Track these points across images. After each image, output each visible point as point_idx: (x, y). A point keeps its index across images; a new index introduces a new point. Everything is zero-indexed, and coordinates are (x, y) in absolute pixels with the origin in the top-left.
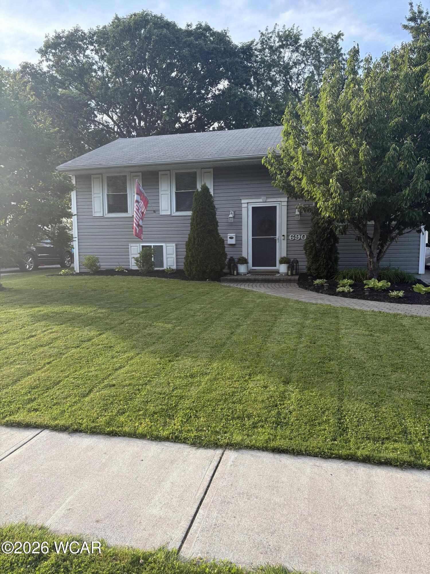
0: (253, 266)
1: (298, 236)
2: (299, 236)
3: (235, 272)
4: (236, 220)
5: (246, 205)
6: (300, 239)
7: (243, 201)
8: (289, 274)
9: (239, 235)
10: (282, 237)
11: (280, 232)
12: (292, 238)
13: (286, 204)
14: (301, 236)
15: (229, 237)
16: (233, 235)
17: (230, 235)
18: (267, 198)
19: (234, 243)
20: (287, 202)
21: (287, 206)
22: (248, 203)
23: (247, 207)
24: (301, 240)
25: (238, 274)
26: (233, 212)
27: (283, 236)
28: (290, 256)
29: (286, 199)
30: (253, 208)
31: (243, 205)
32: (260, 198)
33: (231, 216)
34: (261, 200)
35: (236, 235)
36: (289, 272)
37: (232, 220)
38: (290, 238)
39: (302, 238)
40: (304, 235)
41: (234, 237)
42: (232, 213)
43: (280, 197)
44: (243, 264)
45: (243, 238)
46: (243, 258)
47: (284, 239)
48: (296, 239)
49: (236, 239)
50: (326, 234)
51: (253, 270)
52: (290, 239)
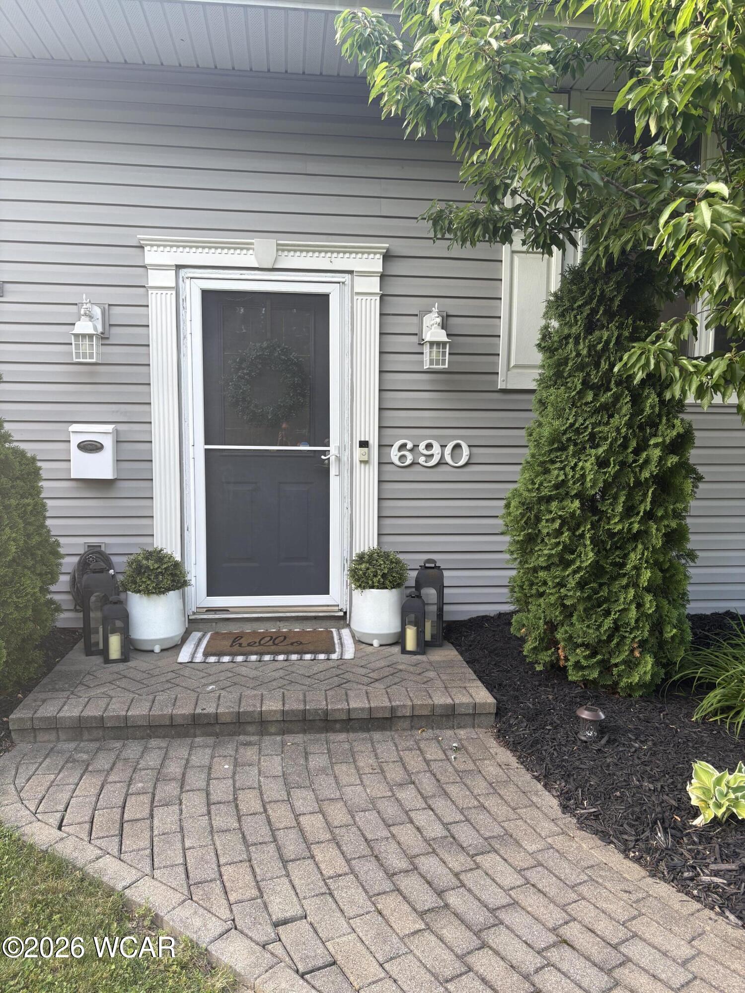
0: (209, 594)
1: (429, 446)
2: (436, 450)
3: (115, 642)
4: (116, 354)
5: (167, 278)
6: (438, 464)
7: (152, 256)
8: (410, 644)
9: (133, 431)
10: (358, 452)
11: (347, 423)
12: (402, 457)
13: (374, 285)
14: (443, 446)
15: (75, 440)
16: (103, 433)
17: (79, 433)
18: (281, 248)
19: (108, 474)
20: (383, 277)
21: (382, 297)
22: (179, 267)
23: (177, 289)
24: (443, 468)
25: (131, 648)
26: (97, 311)
27: (364, 444)
28: (393, 545)
29: (376, 264)
30: (207, 295)
31: (155, 278)
32: (246, 247)
33: (84, 327)
34: (248, 259)
35: (117, 432)
36: (411, 634)
37: (93, 352)
38: (394, 455)
39: (448, 459)
40: (457, 446)
41: (108, 443)
42: (91, 317)
43: (345, 250)
44: (160, 590)
45: (155, 446)
46: (158, 556)
47: (365, 462)
48: (422, 460)
49: (117, 451)
50: (657, 453)
51: (210, 610)
52: (395, 460)
